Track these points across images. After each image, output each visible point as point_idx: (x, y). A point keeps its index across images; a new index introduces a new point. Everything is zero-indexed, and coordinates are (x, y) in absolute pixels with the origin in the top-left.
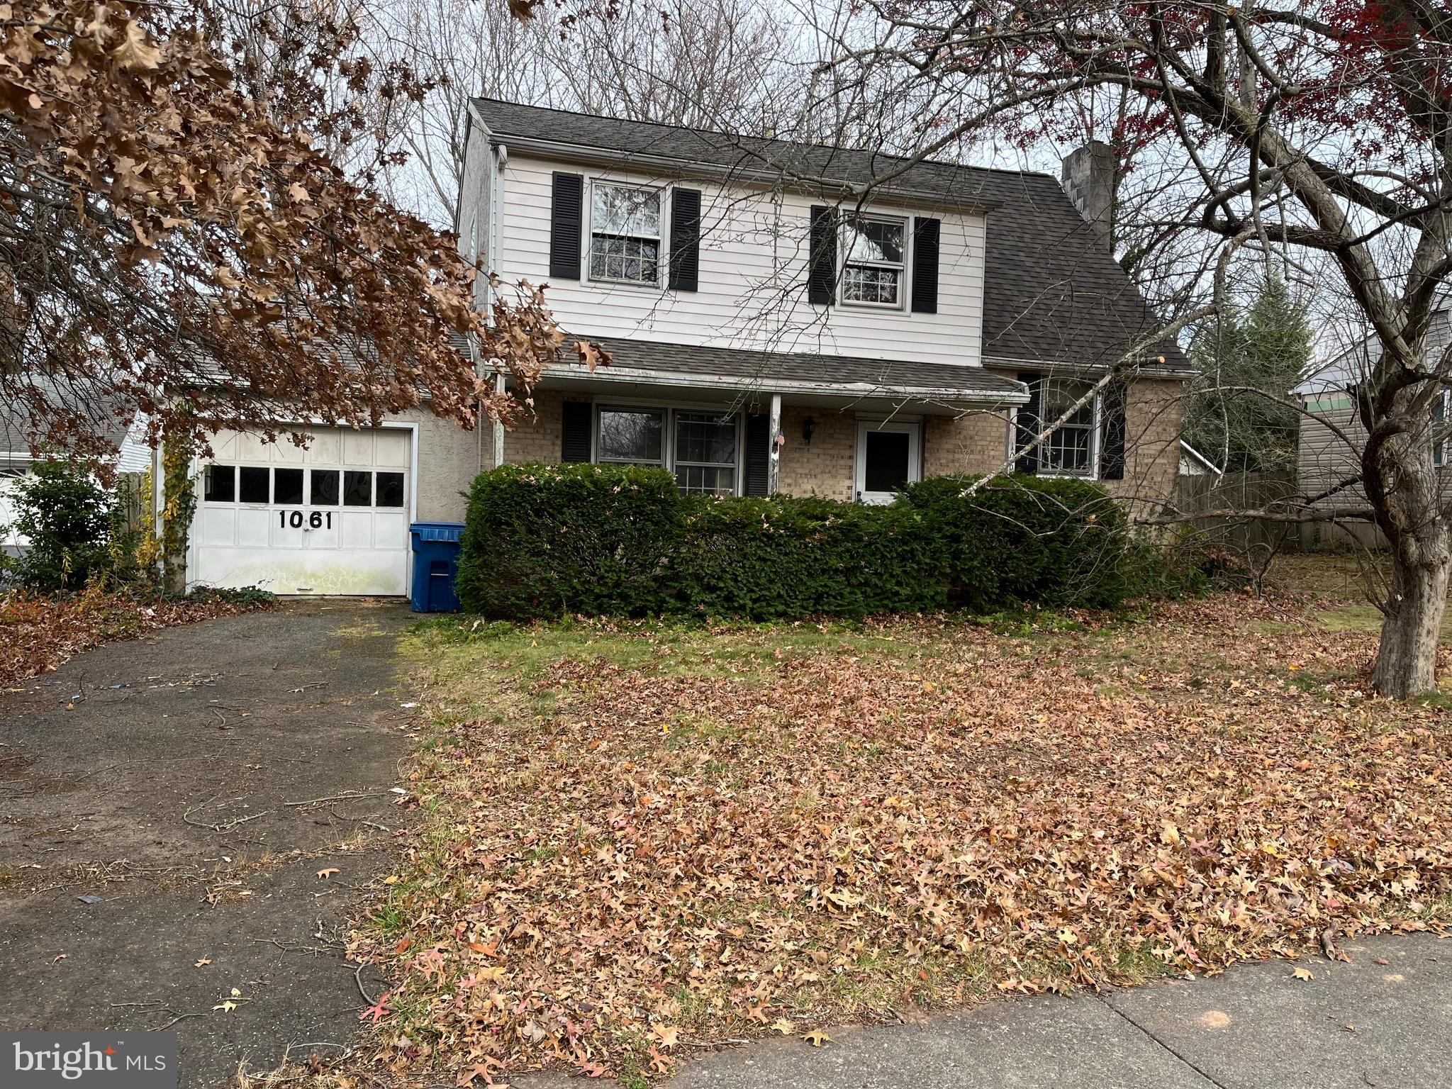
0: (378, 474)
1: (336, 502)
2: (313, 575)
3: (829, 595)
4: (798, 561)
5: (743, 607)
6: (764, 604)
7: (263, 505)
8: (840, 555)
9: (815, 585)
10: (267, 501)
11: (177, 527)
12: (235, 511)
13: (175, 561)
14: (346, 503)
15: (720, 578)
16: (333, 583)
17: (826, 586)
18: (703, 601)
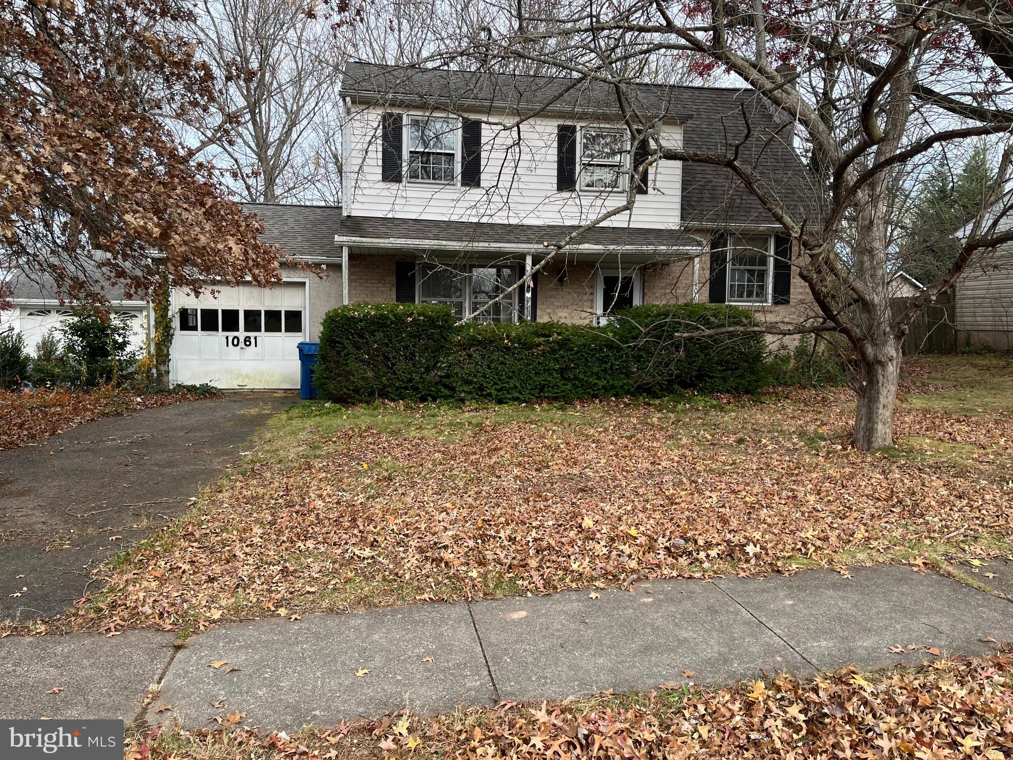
0: (286, 312)
1: (260, 330)
2: (247, 376)
3: (549, 387)
4: (528, 364)
5: (490, 395)
6: (505, 392)
7: (215, 333)
8: (557, 360)
9: (539, 379)
10: (217, 330)
11: (163, 348)
12: (199, 337)
13: (163, 368)
14: (266, 331)
15: (475, 376)
16: (259, 381)
17: (545, 380)
18: (463, 391)
